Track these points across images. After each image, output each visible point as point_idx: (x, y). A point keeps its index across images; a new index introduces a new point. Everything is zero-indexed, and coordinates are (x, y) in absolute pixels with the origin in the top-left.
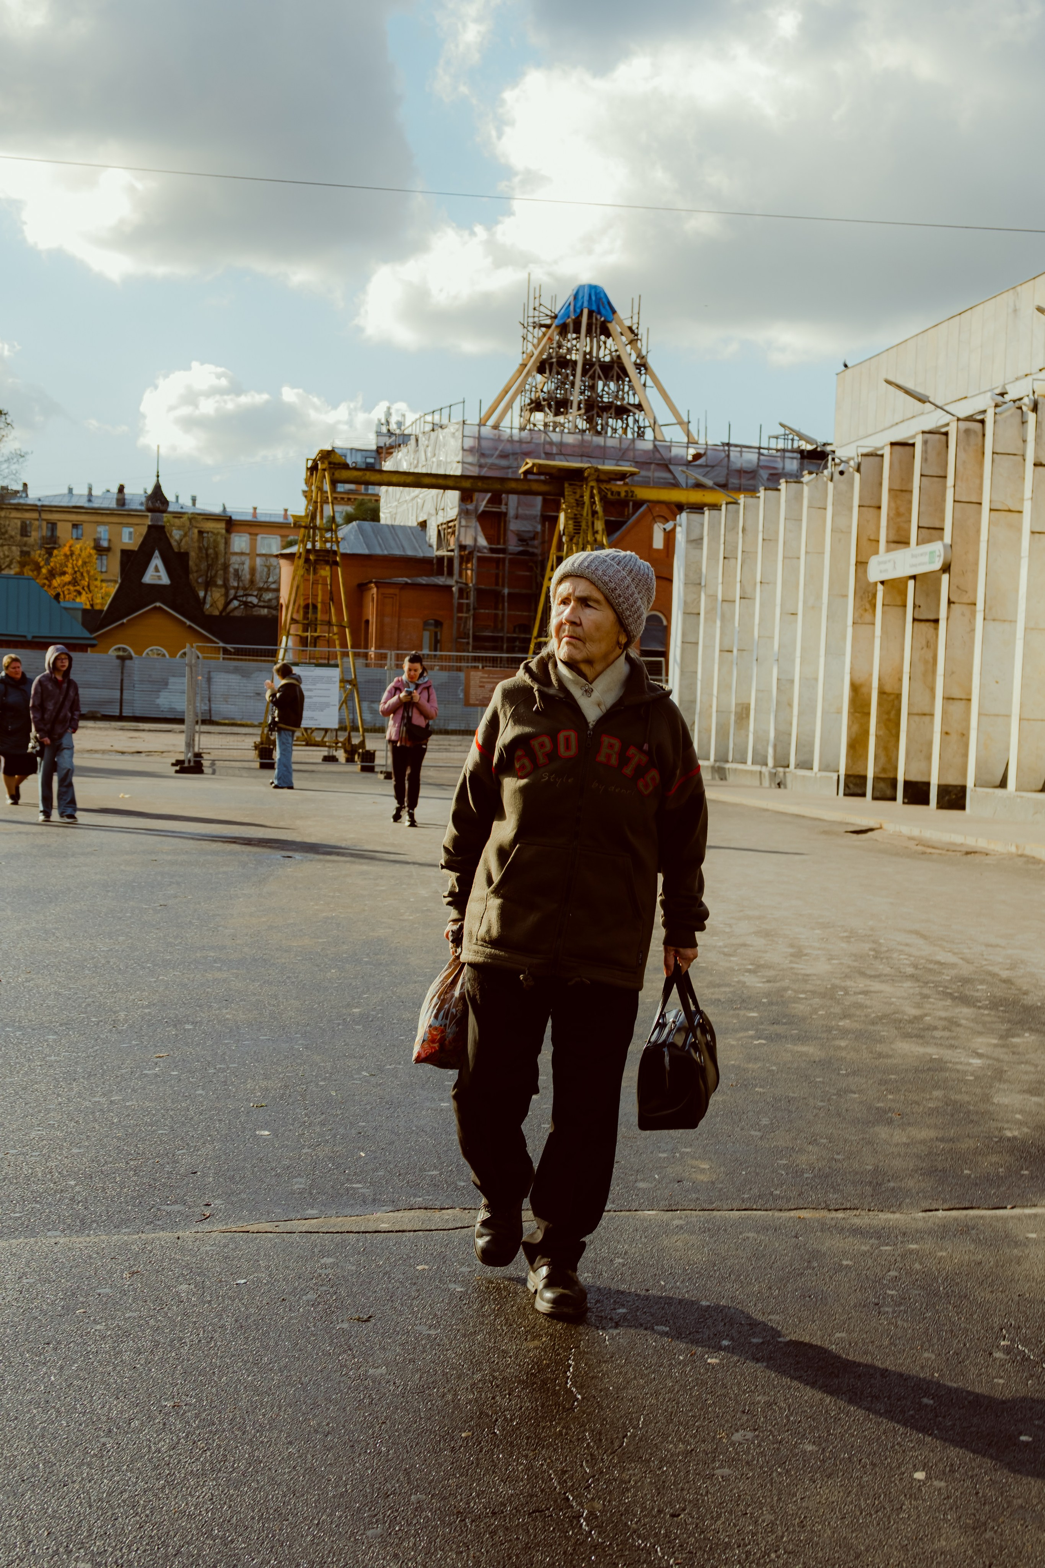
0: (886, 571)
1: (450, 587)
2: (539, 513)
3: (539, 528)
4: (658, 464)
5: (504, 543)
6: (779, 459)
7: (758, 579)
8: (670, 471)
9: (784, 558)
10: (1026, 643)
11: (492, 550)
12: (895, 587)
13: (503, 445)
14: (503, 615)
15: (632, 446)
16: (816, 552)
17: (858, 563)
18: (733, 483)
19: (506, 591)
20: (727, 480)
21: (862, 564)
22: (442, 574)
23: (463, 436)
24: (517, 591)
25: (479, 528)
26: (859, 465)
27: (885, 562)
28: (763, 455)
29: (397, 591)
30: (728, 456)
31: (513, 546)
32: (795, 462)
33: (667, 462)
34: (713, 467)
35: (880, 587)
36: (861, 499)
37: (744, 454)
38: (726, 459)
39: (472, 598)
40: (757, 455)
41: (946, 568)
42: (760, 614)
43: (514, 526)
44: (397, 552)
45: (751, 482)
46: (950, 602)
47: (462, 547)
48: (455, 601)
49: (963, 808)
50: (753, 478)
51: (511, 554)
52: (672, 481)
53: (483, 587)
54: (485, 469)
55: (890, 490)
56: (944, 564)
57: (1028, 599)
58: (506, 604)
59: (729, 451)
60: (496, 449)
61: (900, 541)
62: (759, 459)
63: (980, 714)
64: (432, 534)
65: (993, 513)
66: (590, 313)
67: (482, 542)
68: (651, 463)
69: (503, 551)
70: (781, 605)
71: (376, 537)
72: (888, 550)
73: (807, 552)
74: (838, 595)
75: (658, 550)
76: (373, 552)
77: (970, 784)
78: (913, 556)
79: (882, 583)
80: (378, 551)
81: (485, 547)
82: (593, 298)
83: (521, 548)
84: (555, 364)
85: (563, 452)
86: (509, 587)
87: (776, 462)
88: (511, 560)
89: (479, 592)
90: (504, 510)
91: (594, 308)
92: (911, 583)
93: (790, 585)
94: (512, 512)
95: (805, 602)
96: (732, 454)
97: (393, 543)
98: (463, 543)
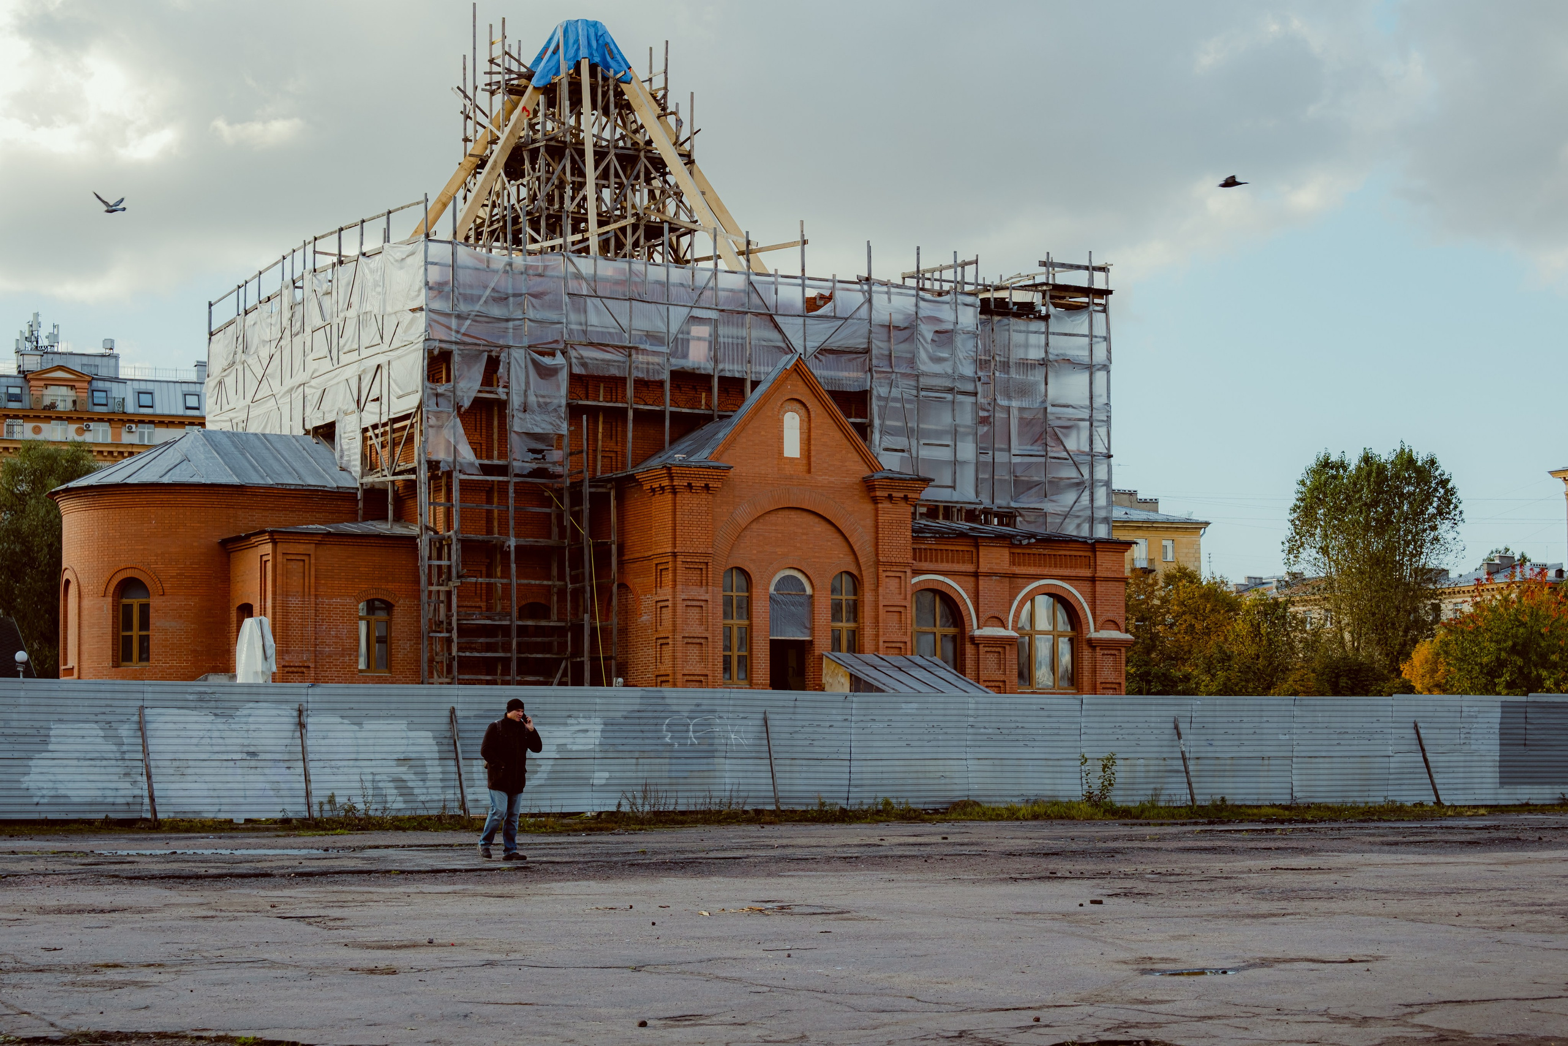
1: (412, 540)
2: (564, 402)
3: (564, 428)
4: (757, 314)
5: (503, 455)
8: (777, 327)
11: (486, 469)
13: (496, 279)
14: (506, 588)
15: (711, 284)
19: (512, 542)
22: (385, 518)
23: (426, 263)
24: (530, 541)
25: (461, 431)
29: (311, 548)
31: (520, 460)
32: (970, 311)
33: (773, 312)
34: (846, 319)
37: (893, 297)
39: (454, 557)
40: (914, 299)
43: (518, 423)
44: (290, 480)
47: (433, 465)
48: (424, 564)
50: (910, 339)
51: (517, 475)
52: (783, 345)
53: (472, 536)
54: (468, 322)
58: (513, 566)
59: (870, 292)
60: (486, 287)
64: (350, 443)
66: (593, 68)
67: (467, 454)
68: (747, 313)
69: (503, 470)
71: (243, 454)
75: (792, 460)
76: (245, 481)
80: (255, 479)
81: (472, 464)
82: (594, 44)
83: (535, 466)
84: (542, 150)
85: (599, 293)
86: (517, 536)
88: (520, 489)
89: (467, 545)
90: (504, 397)
91: (597, 59)
94: (516, 401)
96: (875, 297)
97: (277, 467)
98: (434, 458)
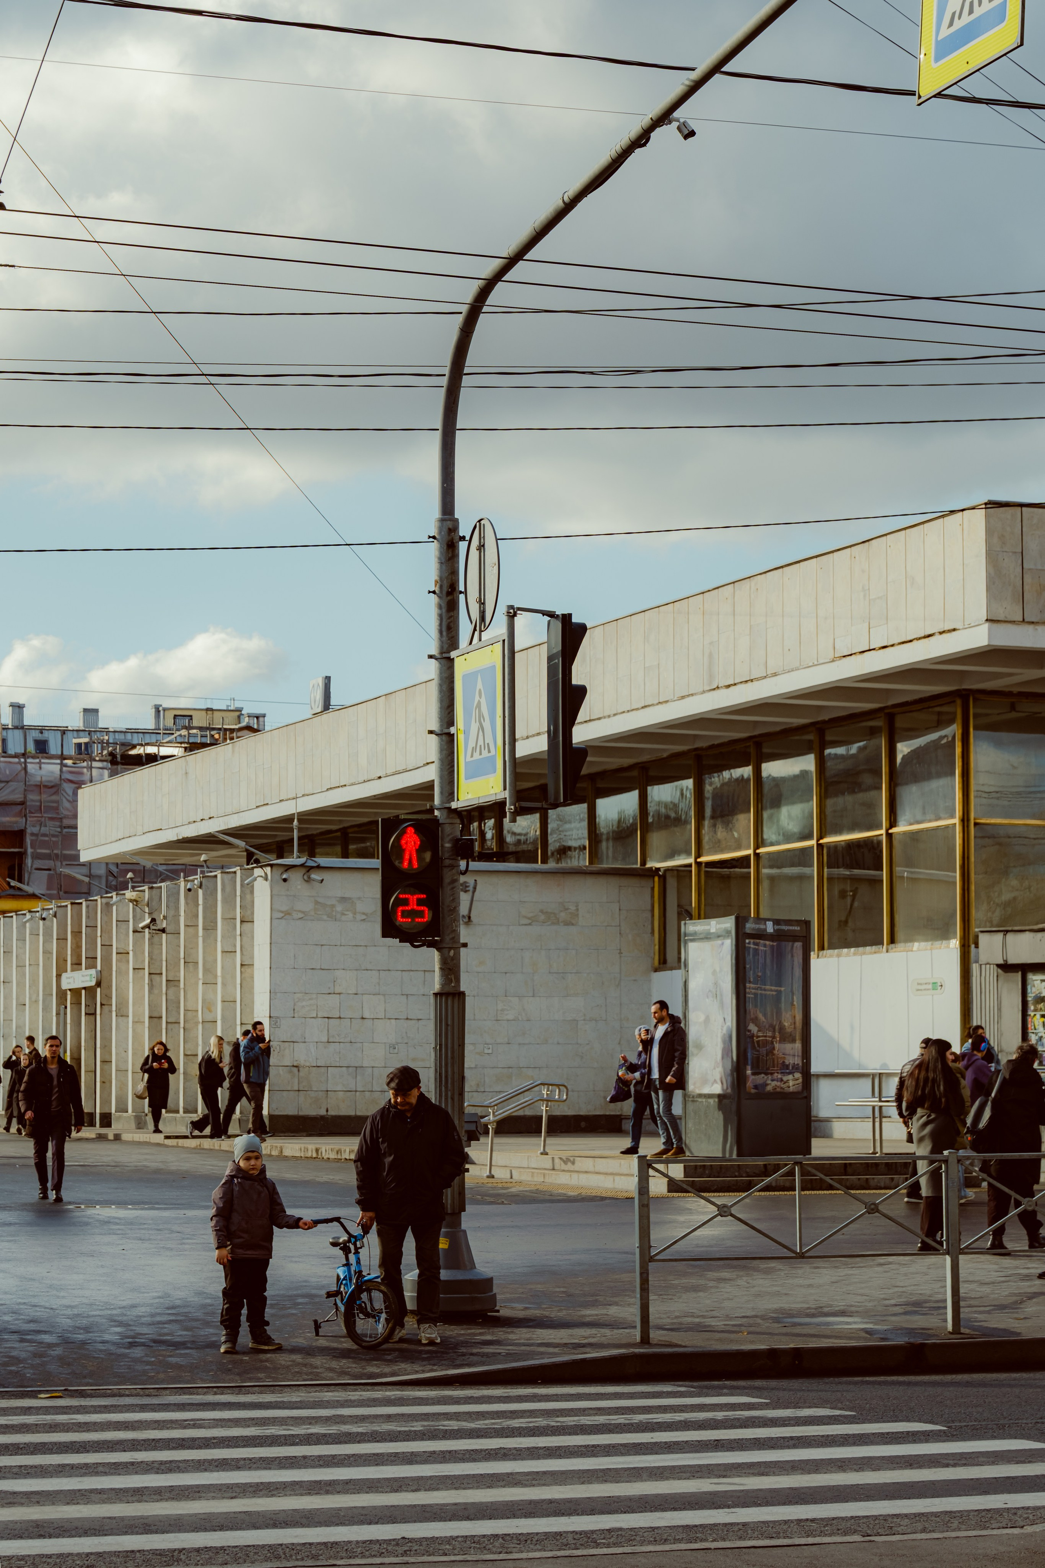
0: (70, 983)
6: (85, 770)
7: (2, 980)
9: (17, 966)
10: (134, 1030)
12: (76, 992)
16: (34, 964)
17: (57, 975)
18: (33, 801)
20: (25, 797)
21: (59, 976)
26: (55, 913)
27: (69, 978)
28: (66, 766)
30: (25, 769)
35: (69, 992)
36: (57, 935)
38: (23, 772)
41: (99, 984)
42: (4, 1004)
45: (54, 798)
46: (102, 1005)
49: (111, 1126)
55: (72, 932)
56: (97, 983)
57: (133, 1005)
61: (77, 965)
62: (61, 770)
63: (116, 1070)
65: (119, 955)
70: (17, 999)
72: (72, 970)
73: (30, 965)
74: (47, 995)
77: (113, 1111)
78: (83, 976)
79: (70, 990)
87: (82, 773)
92: (83, 992)
93: (21, 984)
95: (30, 998)
